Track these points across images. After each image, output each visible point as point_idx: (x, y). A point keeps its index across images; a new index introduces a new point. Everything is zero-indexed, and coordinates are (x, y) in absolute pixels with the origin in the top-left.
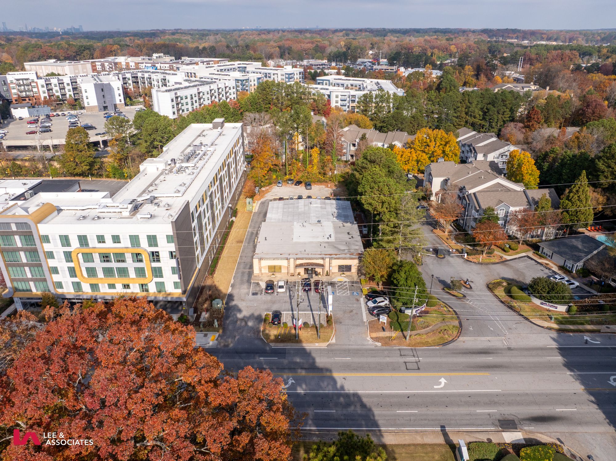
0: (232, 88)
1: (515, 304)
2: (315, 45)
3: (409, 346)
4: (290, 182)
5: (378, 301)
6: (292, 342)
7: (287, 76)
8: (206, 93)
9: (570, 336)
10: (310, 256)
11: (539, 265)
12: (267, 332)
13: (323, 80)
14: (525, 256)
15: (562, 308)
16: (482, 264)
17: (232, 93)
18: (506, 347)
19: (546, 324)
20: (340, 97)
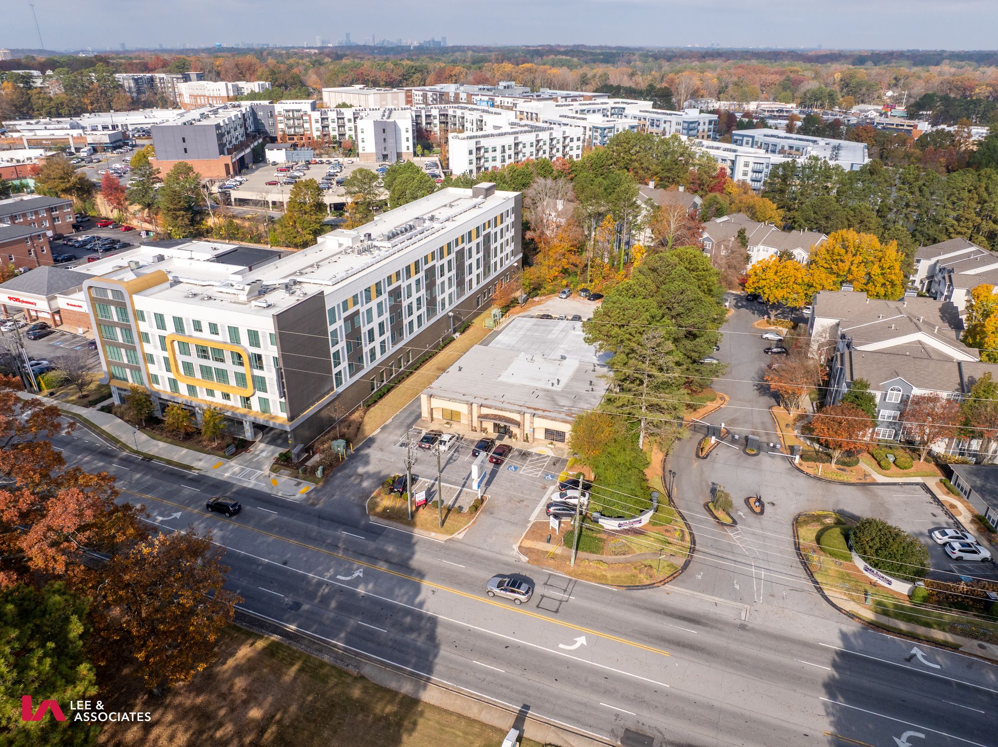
0: (575, 139)
1: (816, 558)
2: (784, 77)
3: (570, 574)
4: (582, 294)
5: (569, 495)
6: (401, 523)
7: (686, 125)
8: (528, 145)
9: (886, 640)
10: (505, 406)
11: (935, 505)
12: (378, 500)
13: (743, 136)
14: (917, 484)
15: (901, 588)
16: (820, 479)
17: (575, 148)
18: (738, 622)
19: (850, 606)
20: (751, 165)
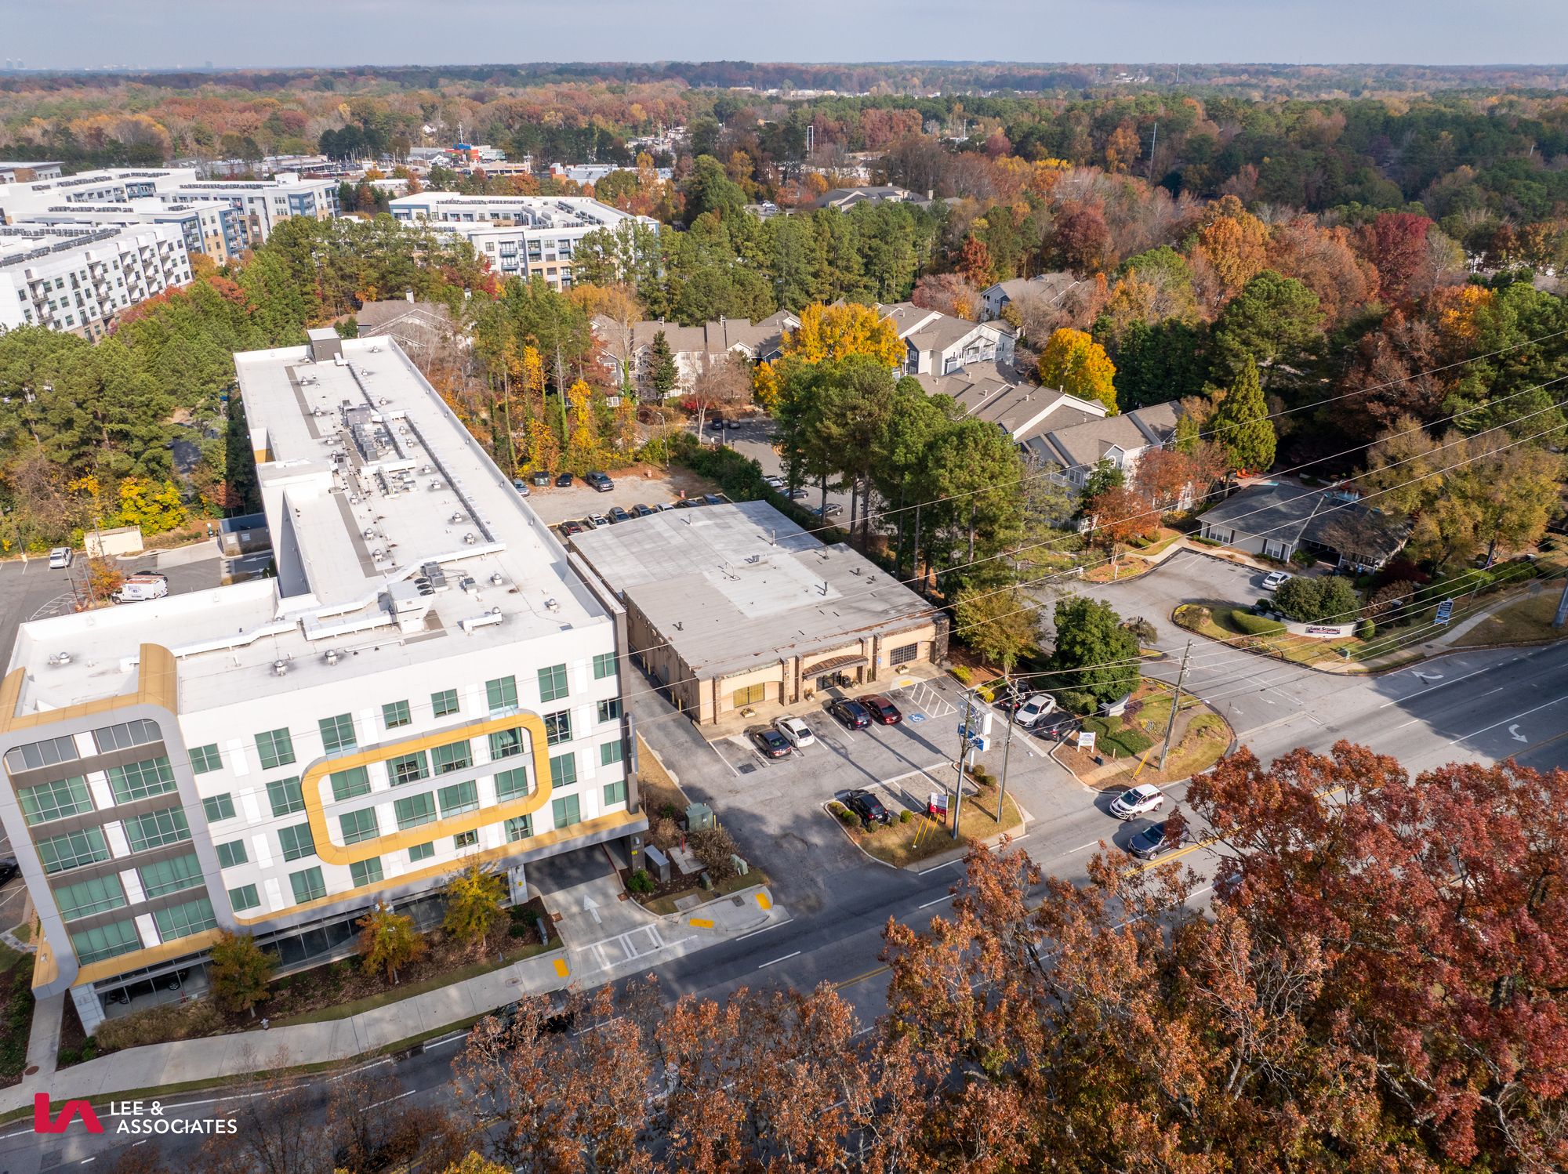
3: (1172, 780)
4: (542, 481)
5: (1040, 705)
6: (950, 849)
7: (295, 202)
8: (110, 267)
11: (1218, 563)
12: (876, 844)
13: (409, 207)
14: (1180, 551)
15: (1347, 630)
16: (1120, 583)
20: (497, 247)
